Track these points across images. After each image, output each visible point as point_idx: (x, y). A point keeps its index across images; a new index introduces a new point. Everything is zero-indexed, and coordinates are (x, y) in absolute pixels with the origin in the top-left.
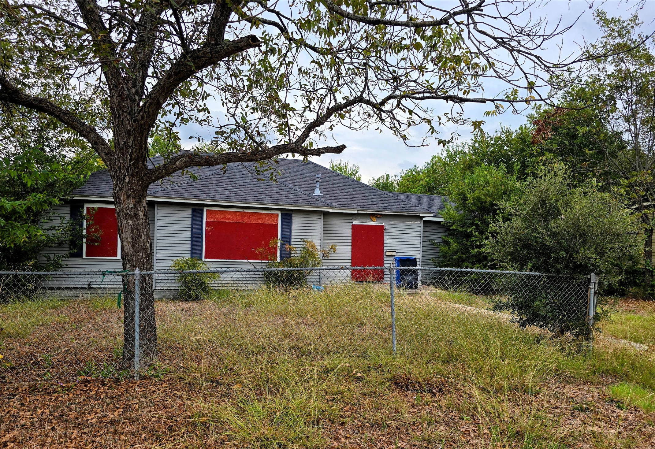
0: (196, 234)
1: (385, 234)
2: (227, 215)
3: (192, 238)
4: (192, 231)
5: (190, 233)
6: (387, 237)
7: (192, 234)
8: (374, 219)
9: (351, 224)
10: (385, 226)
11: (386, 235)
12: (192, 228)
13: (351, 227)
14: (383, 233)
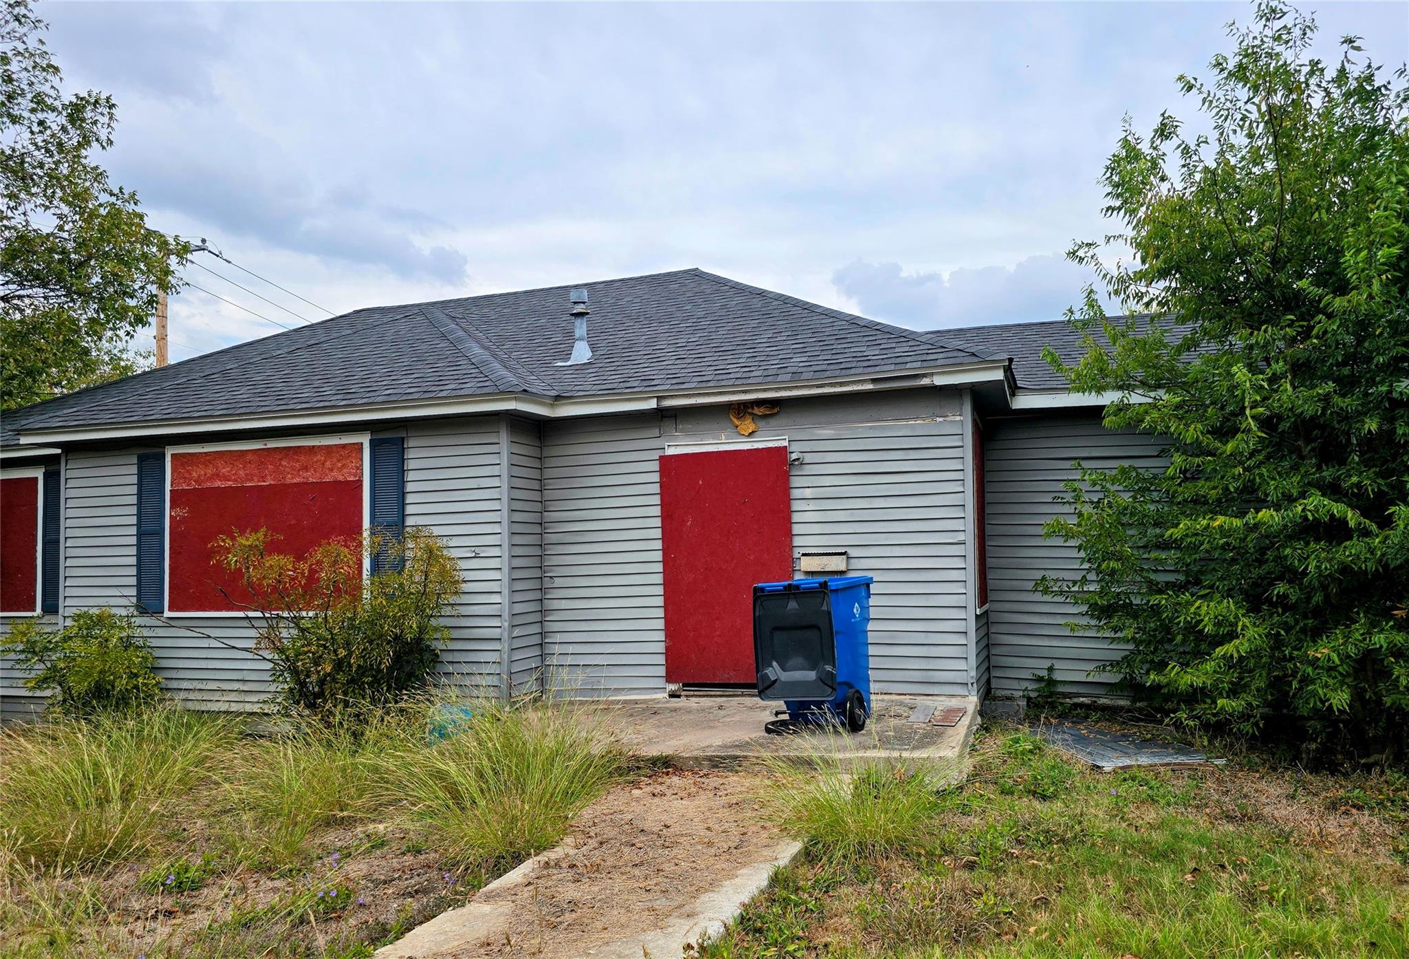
0: (147, 533)
1: (795, 482)
2: (220, 463)
3: (139, 545)
4: (139, 525)
5: (134, 530)
6: (808, 493)
7: (139, 535)
8: (748, 425)
9: (656, 455)
10: (795, 447)
11: (802, 488)
12: (139, 515)
13: (655, 466)
14: (786, 477)
